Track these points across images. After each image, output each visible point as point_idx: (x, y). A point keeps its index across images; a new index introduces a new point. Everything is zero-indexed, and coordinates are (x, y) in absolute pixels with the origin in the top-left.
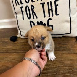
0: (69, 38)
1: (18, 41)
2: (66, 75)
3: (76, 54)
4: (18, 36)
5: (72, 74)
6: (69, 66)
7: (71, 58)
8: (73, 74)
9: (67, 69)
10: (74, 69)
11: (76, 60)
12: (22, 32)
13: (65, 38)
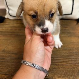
0: (69, 21)
1: (5, 22)
2: (66, 60)
3: (77, 37)
4: (6, 17)
5: (73, 58)
6: (69, 50)
7: (72, 41)
8: (75, 59)
9: (68, 53)
10: (76, 53)
11: (78, 43)
12: (11, 10)
13: (63, 20)
